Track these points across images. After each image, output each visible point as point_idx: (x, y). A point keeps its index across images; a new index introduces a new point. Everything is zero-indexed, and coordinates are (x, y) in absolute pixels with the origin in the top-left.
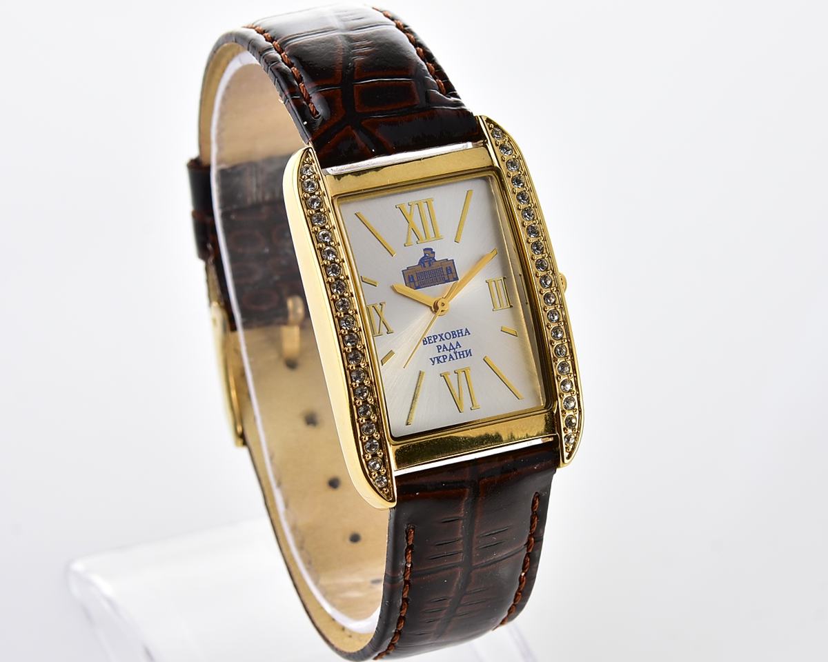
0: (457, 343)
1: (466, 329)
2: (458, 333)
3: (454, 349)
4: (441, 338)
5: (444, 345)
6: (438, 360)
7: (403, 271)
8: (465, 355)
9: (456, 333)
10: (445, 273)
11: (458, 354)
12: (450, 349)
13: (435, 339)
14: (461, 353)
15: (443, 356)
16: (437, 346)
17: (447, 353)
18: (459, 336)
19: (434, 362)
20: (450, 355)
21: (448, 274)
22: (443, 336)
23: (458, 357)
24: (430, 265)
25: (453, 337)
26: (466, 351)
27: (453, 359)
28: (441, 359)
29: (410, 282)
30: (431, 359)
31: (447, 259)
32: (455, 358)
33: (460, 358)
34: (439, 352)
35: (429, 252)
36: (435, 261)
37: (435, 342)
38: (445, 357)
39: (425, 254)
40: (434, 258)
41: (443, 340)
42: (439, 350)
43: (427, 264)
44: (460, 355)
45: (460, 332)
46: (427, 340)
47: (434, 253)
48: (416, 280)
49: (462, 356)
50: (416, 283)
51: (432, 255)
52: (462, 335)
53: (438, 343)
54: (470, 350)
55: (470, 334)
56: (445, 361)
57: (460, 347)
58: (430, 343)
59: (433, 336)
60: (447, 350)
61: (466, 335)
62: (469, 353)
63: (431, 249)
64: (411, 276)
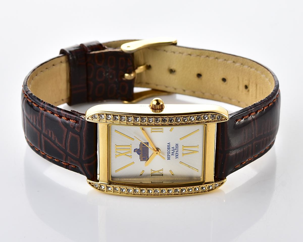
0: (172, 148)
1: (168, 144)
2: (169, 147)
3: (174, 150)
4: (169, 153)
5: (172, 153)
6: (177, 156)
7: (141, 161)
8: (178, 146)
9: (168, 147)
10: (145, 146)
11: (176, 149)
12: (174, 151)
13: (169, 155)
14: (176, 147)
15: (176, 154)
16: (172, 155)
17: (175, 152)
18: (170, 147)
19: (177, 158)
20: (176, 151)
22: (169, 152)
23: (178, 149)
24: (141, 151)
25: (170, 149)
26: (176, 145)
27: (178, 151)
28: (177, 155)
29: (145, 159)
30: (176, 158)
31: (140, 145)
32: (178, 150)
33: (178, 148)
34: (174, 155)
35: (135, 150)
36: (139, 149)
37: (170, 155)
38: (176, 153)
39: (136, 152)
40: (138, 149)
41: (170, 152)
42: (173, 155)
43: (140, 152)
44: (177, 148)
45: (168, 146)
46: (168, 158)
47: (136, 149)
48: (145, 157)
49: (178, 147)
50: (146, 157)
51: (137, 150)
52: (170, 146)
53: (171, 155)
54: (176, 144)
55: (170, 143)
56: (178, 154)
57: (174, 147)
58: (170, 157)
59: (168, 156)
60: (174, 152)
61: (170, 144)
62: (177, 145)
63: (135, 149)
64: (143, 158)
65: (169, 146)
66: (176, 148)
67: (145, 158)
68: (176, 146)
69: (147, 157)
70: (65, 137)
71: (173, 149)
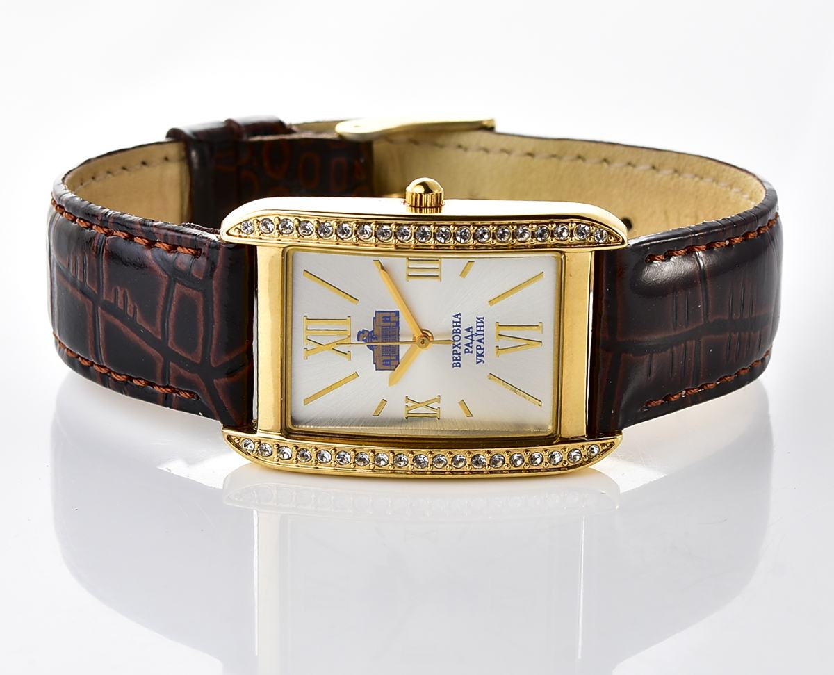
0: (466, 330)
1: (454, 316)
2: (456, 326)
3: (472, 336)
4: (457, 346)
5: (466, 345)
6: (480, 355)
7: (376, 370)
8: (482, 324)
9: (456, 328)
10: (388, 324)
11: (479, 333)
12: (472, 339)
13: (457, 354)
14: (479, 328)
15: (477, 349)
16: (465, 352)
17: (475, 344)
18: (460, 326)
19: (481, 361)
20: (478, 341)
21: (389, 321)
22: (456, 343)
23: (482, 333)
24: (376, 339)
25: (460, 333)
26: (477, 322)
27: (483, 339)
28: (481, 351)
29: (389, 364)
30: (477, 363)
31: (374, 318)
32: (482, 337)
33: (483, 331)
34: (471, 352)
35: (361, 335)
36: (373, 331)
37: (460, 354)
38: (479, 348)
39: (363, 341)
40: (370, 333)
41: (460, 344)
42: (469, 352)
44: (480, 330)
45: (455, 324)
46: (456, 362)
47: (364, 330)
48: (388, 358)
50: (392, 358)
51: (366, 333)
53: (462, 351)
54: (477, 318)
55: (460, 314)
56: (483, 349)
57: (471, 328)
58: (460, 360)
59: (454, 354)
60: (471, 343)
61: (460, 318)
62: (480, 320)
63: (360, 332)
64: (383, 361)
65: (458, 324)
66: (477, 331)
67: (390, 361)
68: (479, 324)
69: (395, 358)
70: (161, 301)
71: (470, 334)
